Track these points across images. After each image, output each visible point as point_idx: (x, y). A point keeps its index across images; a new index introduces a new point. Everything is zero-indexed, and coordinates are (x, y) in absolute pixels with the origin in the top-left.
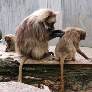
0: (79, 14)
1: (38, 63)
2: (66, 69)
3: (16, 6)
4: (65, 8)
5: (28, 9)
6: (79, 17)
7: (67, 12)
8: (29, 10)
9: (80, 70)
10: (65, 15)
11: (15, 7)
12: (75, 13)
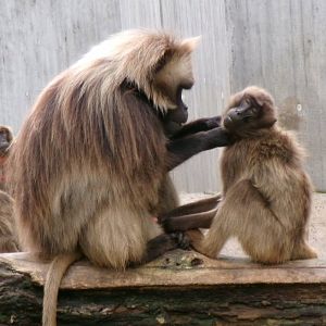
0: (307, 43)
1: (127, 283)
2: (258, 307)
3: (18, 12)
4: (245, 19)
5: (70, 26)
6: (306, 56)
7: (253, 34)
8: (77, 27)
9: (319, 309)
10: (242, 52)
11: (9, 15)
12: (287, 40)
